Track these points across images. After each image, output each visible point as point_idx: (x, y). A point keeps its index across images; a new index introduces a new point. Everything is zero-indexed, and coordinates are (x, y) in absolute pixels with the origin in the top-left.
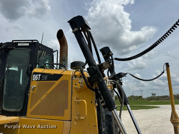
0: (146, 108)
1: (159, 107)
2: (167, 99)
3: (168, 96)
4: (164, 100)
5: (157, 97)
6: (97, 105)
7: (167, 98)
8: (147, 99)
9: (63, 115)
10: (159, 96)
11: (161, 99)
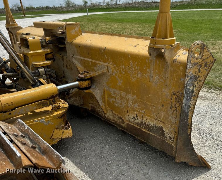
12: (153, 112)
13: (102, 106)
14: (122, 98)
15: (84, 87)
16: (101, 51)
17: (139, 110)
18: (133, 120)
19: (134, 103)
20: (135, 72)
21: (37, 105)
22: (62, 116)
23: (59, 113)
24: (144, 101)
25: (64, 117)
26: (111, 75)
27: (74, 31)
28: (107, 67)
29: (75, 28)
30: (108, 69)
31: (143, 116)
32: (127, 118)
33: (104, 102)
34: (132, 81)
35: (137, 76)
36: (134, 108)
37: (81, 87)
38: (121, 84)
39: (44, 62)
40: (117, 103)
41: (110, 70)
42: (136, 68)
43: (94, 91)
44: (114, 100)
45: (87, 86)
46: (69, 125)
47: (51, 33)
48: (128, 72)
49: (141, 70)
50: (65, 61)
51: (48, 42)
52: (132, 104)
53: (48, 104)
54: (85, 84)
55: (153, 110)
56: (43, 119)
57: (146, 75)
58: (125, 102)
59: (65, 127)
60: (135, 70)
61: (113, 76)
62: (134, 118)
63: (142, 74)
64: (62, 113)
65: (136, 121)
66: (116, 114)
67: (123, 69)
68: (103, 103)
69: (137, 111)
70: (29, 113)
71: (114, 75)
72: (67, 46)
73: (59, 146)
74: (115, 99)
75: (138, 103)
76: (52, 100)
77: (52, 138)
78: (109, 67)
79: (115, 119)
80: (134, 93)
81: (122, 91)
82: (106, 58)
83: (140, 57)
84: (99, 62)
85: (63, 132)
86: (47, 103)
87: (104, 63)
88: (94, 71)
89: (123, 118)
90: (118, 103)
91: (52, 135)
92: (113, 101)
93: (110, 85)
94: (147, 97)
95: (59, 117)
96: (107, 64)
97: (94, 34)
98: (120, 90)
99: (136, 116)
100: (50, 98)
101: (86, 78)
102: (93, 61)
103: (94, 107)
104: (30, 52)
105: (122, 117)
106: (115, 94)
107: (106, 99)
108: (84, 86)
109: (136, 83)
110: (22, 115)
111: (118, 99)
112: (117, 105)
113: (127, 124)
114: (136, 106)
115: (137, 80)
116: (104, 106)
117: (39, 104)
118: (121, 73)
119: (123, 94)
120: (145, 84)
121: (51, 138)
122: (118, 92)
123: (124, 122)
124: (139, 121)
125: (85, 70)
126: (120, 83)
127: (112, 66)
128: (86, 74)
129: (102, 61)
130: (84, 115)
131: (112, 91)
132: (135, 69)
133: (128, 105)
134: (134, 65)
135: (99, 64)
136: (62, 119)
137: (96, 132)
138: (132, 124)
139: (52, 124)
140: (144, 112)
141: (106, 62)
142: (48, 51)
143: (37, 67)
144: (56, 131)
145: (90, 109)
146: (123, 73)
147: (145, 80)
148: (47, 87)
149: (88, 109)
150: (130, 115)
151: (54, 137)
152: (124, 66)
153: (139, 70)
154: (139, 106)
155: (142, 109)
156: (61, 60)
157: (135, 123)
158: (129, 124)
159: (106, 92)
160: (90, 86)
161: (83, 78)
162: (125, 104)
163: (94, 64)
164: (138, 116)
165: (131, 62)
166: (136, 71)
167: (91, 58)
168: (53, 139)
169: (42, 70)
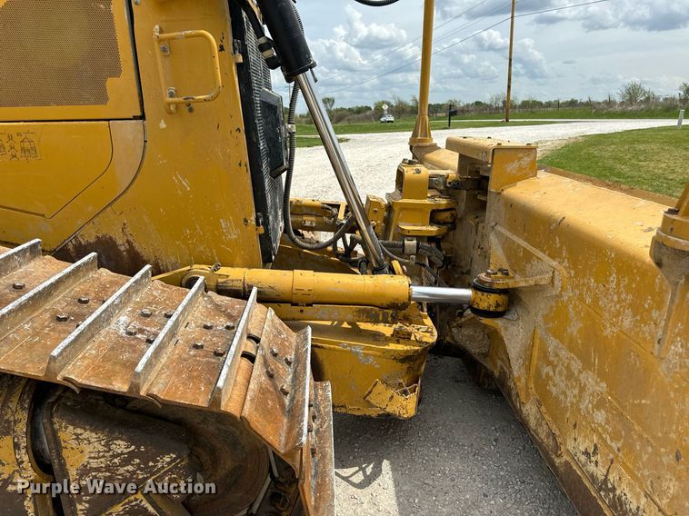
0: (306, 143)
1: (347, 140)
2: (368, 118)
3: (370, 108)
4: (358, 120)
5: (337, 110)
6: (240, 59)
7: (368, 113)
8: (304, 119)
9: (102, 98)
10: (342, 109)
11: (350, 117)
12: (643, 463)
13: (519, 379)
14: (570, 376)
15: (481, 308)
16: (551, 224)
17: (604, 436)
18: (583, 458)
19: (598, 406)
20: (618, 306)
21: (357, 312)
22: (407, 359)
23: (400, 347)
24: (624, 413)
25: (412, 363)
26: (556, 296)
27: (516, 164)
28: (553, 272)
29: (520, 159)
30: (553, 278)
31: (612, 462)
32: (570, 445)
33: (528, 369)
34: (605, 334)
35: (622, 321)
36: (593, 422)
37: (476, 306)
38: (575, 333)
39: (424, 228)
40: (555, 386)
41: (556, 283)
42: (623, 296)
43: (506, 329)
44: (551, 373)
45: (491, 309)
46: (416, 387)
47: (471, 164)
48: (600, 303)
49: (636, 308)
50: (479, 234)
51: (450, 183)
52: (590, 406)
53: (381, 318)
54: (488, 301)
55: (645, 458)
56: (359, 346)
57: (646, 329)
58: (576, 391)
59: (405, 388)
60: (618, 302)
61: (562, 302)
62: (586, 453)
63: (637, 320)
64: (408, 351)
65: (592, 468)
66: (546, 416)
67: (589, 289)
68: (523, 370)
69: (600, 436)
70: (345, 325)
71: (566, 298)
72: (491, 200)
73: (391, 430)
74: (554, 372)
75: (607, 412)
76: (390, 312)
77: (368, 398)
78: (556, 273)
79: (540, 431)
80: (602, 375)
81: (575, 354)
82: (558, 246)
83: (639, 264)
84: (541, 255)
85: (392, 397)
86: (378, 315)
87: (550, 259)
88: (523, 273)
89: (559, 440)
90: (558, 385)
91: (370, 392)
92: (547, 374)
93: (551, 325)
94: (636, 402)
95: (395, 358)
96: (555, 263)
97: (568, 180)
98: (571, 349)
99: (595, 453)
100: (388, 307)
101: (495, 287)
102: (529, 248)
103: (505, 372)
104: (400, 201)
105: (557, 433)
106: (557, 355)
107: (535, 361)
108: (483, 306)
109: (614, 344)
110: (329, 323)
111: (560, 373)
112: (554, 390)
113: (567, 463)
114: (600, 416)
115: (618, 336)
116: (523, 380)
117: (359, 311)
118: (582, 300)
119: (576, 365)
120: (638, 356)
121: (364, 398)
122: (564, 353)
123: (559, 453)
124: (600, 472)
125: (506, 266)
126: (574, 329)
127: (565, 271)
128: (498, 278)
129: (547, 253)
130: (486, 387)
131: (552, 343)
132: (619, 297)
133: (581, 406)
134: (618, 284)
135: (538, 258)
136: (405, 366)
137: (494, 443)
138: (578, 472)
139: (377, 366)
140: (619, 450)
141: (553, 258)
142: (440, 205)
143: (403, 235)
144: (381, 387)
145: (496, 374)
146: (589, 300)
147: (639, 344)
148: (388, 282)
149: (493, 372)
150: (580, 439)
151: (373, 399)
152: (593, 281)
153: (630, 306)
154: (607, 422)
155: (616, 437)
156: (474, 231)
157: (588, 472)
158: (571, 467)
159: (537, 341)
160: (500, 309)
161: (487, 285)
162: (575, 396)
163: (528, 256)
164: (599, 456)
165: (614, 275)
166: (621, 307)
167: (526, 240)
168: (368, 401)
169: (411, 244)
